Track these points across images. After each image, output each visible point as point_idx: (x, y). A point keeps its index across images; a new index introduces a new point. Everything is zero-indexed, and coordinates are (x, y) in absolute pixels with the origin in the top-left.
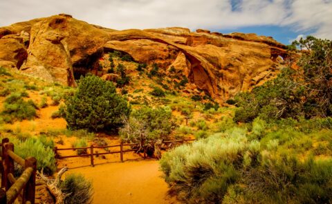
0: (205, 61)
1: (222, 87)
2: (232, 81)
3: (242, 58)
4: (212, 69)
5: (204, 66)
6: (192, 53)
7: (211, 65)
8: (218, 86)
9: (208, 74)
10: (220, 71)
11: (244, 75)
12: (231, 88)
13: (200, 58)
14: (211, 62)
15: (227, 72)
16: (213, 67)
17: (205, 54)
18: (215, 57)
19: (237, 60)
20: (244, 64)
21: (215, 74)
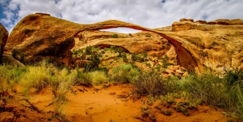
0: (187, 43)
1: (207, 65)
2: (219, 59)
3: (228, 37)
4: (194, 50)
5: (186, 47)
6: (172, 37)
7: (193, 45)
8: (204, 65)
9: (191, 54)
10: (205, 50)
11: (232, 52)
12: (218, 66)
13: (182, 40)
14: (193, 43)
15: (212, 50)
16: (196, 48)
17: (185, 36)
18: (197, 38)
19: (222, 39)
20: (231, 42)
21: (199, 54)
